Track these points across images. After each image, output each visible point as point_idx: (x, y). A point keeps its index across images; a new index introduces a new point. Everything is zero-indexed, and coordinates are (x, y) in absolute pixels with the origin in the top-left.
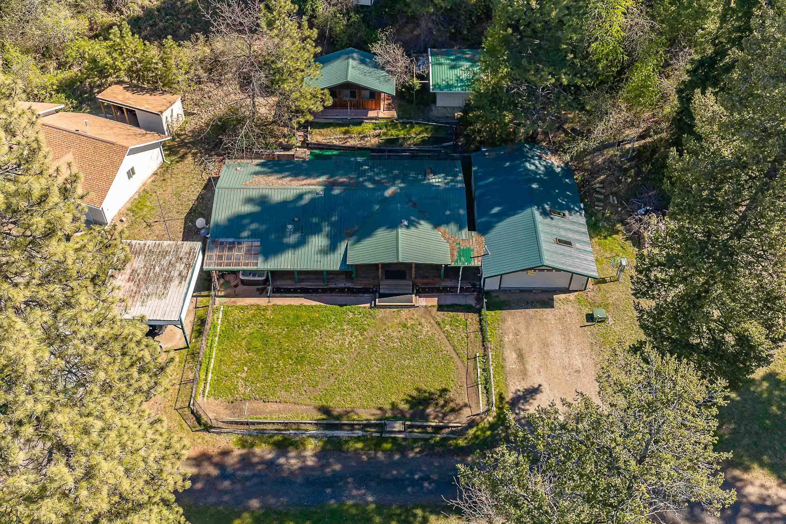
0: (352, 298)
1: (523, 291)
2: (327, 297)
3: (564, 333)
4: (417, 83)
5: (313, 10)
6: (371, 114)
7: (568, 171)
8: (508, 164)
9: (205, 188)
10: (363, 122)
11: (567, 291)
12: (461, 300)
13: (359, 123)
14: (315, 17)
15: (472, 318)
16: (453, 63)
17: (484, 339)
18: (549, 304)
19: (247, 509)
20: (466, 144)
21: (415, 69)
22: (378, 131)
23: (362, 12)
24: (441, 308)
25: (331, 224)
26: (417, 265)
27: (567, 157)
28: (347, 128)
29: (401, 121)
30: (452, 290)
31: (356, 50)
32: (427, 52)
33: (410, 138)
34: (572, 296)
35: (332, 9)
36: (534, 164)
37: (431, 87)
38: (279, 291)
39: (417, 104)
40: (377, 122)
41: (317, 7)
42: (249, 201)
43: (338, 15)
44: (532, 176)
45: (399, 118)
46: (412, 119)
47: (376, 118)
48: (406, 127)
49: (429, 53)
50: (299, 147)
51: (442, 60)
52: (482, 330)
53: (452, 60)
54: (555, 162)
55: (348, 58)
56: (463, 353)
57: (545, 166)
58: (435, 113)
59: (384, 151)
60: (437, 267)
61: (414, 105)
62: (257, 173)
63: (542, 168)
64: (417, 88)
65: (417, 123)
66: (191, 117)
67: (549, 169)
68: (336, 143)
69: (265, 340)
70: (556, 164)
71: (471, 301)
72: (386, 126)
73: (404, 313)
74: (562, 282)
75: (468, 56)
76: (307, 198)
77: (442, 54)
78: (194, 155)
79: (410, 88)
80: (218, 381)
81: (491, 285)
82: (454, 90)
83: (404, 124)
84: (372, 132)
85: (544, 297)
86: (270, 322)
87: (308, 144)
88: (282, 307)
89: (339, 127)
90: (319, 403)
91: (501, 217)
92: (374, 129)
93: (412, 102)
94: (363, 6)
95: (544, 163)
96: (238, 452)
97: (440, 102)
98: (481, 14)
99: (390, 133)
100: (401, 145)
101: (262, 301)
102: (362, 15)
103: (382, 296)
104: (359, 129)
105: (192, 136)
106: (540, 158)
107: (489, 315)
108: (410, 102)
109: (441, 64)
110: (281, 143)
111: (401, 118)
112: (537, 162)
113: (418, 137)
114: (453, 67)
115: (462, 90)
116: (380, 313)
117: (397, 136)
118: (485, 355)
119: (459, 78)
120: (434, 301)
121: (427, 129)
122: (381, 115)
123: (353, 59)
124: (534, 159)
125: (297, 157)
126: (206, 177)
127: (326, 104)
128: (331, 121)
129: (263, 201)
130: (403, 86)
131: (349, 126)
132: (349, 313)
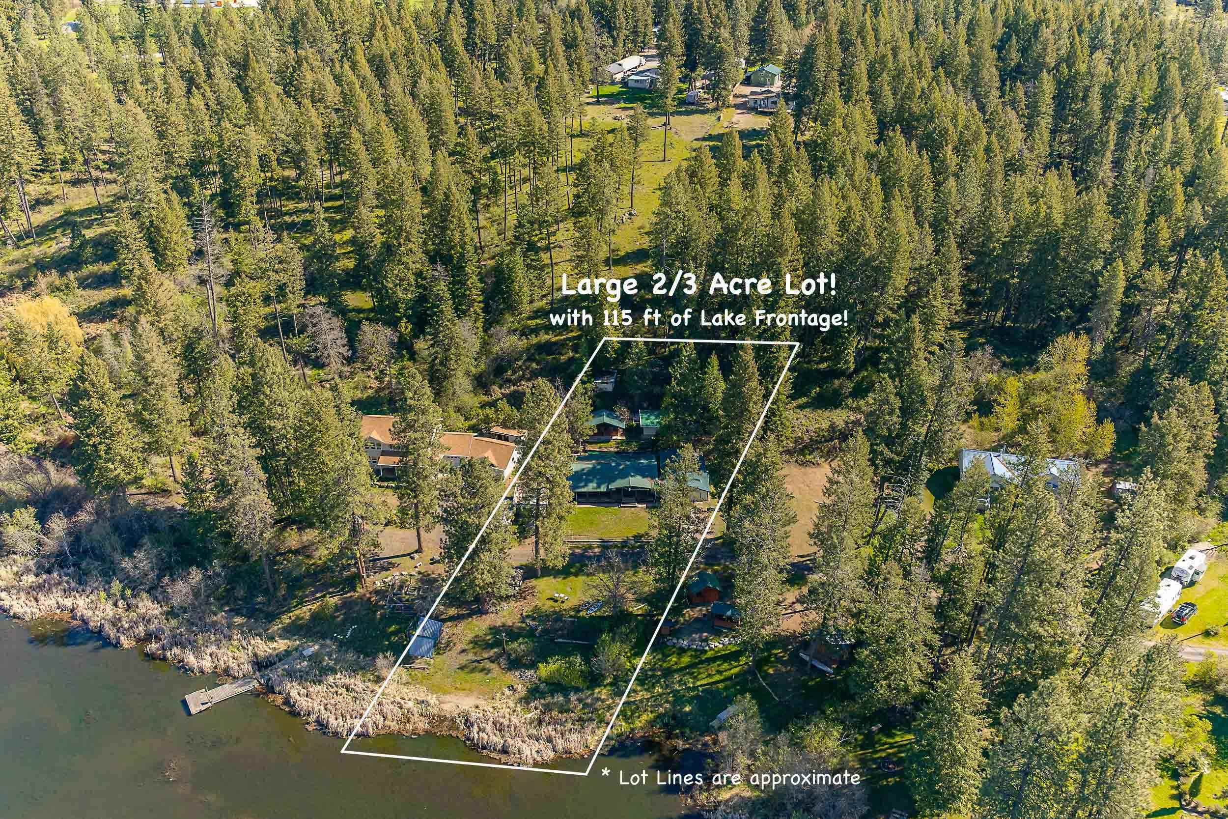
2: (601, 503)
4: (634, 424)
6: (615, 436)
13: (608, 442)
24: (648, 507)
25: (598, 479)
30: (652, 502)
34: (702, 503)
58: (644, 433)
73: (633, 510)
76: (586, 470)
79: (631, 425)
90: (600, 537)
96: (569, 552)
97: (645, 430)
103: (624, 503)
116: (623, 509)
120: (645, 505)
132: (611, 509)
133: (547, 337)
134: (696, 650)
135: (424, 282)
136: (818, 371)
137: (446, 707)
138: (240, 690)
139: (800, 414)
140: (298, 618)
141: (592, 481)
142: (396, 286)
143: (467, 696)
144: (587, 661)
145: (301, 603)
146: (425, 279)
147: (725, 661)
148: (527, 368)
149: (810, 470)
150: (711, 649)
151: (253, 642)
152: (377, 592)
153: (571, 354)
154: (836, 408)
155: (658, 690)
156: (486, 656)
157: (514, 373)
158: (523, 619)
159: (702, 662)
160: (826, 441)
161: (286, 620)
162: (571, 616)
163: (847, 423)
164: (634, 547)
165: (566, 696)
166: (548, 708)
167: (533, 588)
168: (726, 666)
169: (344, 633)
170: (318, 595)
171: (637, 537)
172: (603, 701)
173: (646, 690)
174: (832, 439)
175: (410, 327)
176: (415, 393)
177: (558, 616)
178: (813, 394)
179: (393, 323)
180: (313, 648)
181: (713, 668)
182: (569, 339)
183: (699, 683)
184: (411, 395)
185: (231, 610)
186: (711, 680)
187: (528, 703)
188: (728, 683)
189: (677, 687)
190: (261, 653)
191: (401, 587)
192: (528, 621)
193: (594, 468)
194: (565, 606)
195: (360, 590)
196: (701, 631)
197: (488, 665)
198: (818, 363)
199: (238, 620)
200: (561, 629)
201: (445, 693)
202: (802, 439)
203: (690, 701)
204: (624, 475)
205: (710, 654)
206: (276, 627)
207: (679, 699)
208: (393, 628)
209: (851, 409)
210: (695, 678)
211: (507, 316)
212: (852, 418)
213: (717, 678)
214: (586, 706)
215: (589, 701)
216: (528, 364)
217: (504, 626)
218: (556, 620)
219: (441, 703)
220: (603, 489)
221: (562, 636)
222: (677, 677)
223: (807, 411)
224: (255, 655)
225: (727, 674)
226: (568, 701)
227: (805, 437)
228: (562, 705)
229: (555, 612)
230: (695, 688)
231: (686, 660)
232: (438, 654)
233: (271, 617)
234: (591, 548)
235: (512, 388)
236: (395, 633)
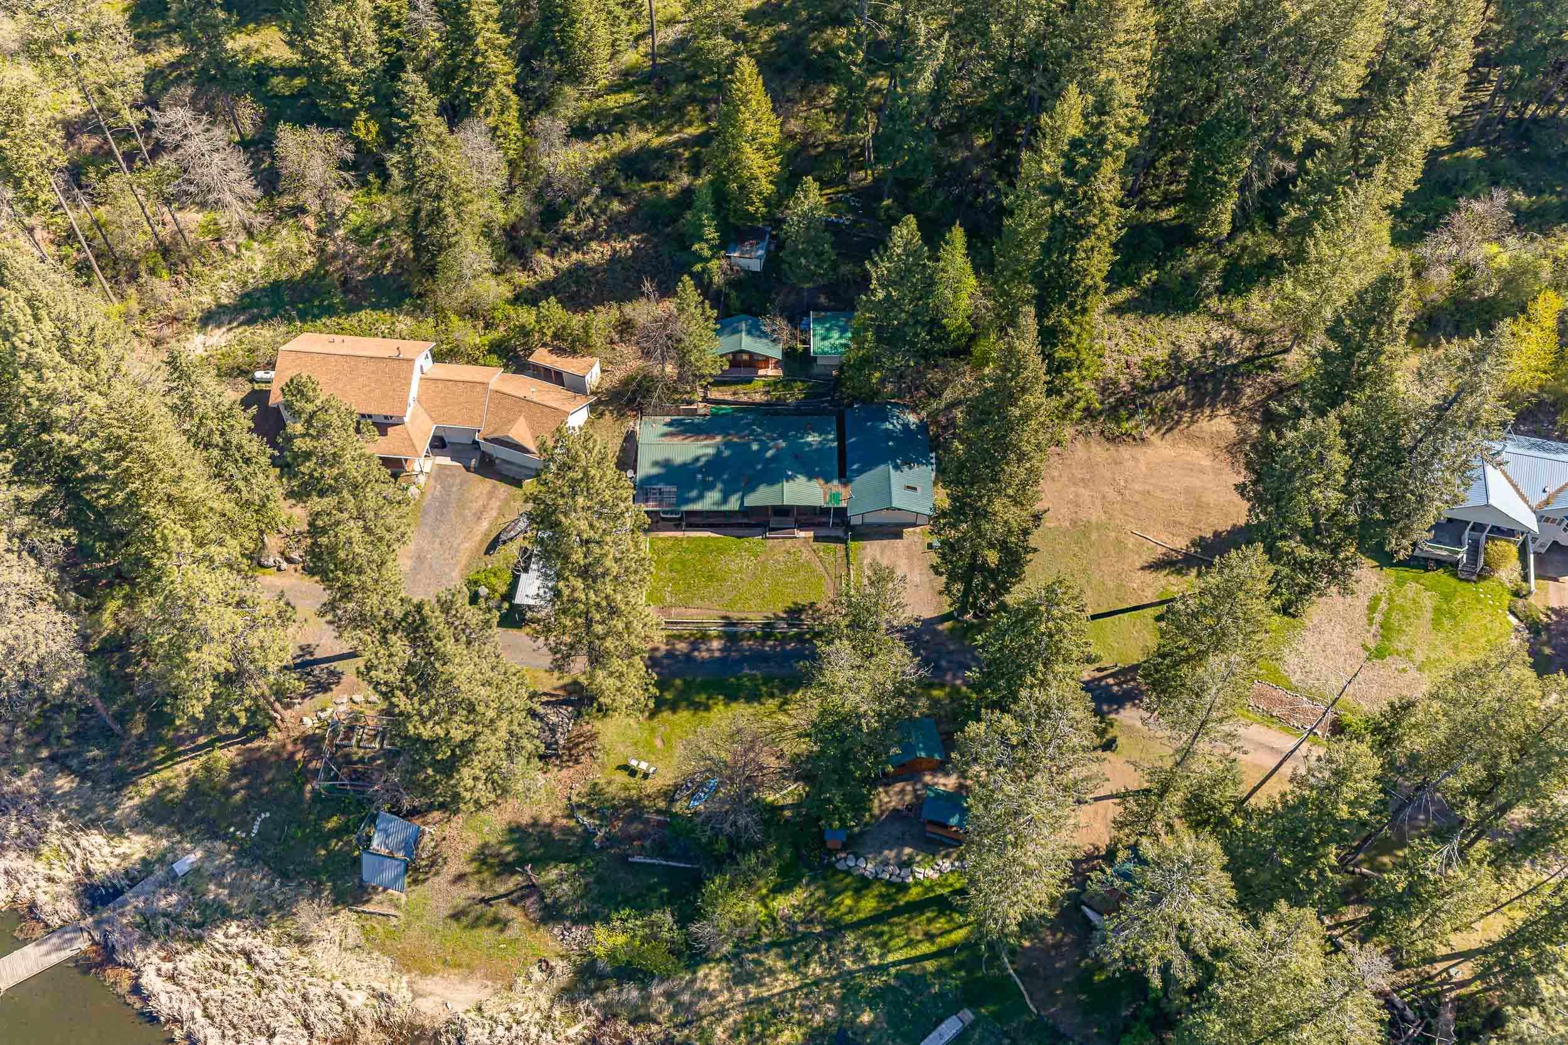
0: (747, 531)
1: (881, 525)
2: (729, 530)
3: (910, 558)
4: (800, 347)
5: (711, 280)
6: (761, 372)
7: (923, 427)
8: (870, 425)
9: (625, 440)
10: (754, 380)
11: (914, 525)
12: (833, 533)
13: (750, 381)
14: (713, 285)
15: (840, 547)
16: (827, 332)
17: (848, 563)
18: (898, 535)
19: (673, 685)
20: (841, 398)
21: (798, 335)
22: (766, 388)
23: (754, 278)
24: (816, 539)
25: (724, 482)
26: (798, 507)
27: (924, 414)
28: (739, 385)
29: (787, 379)
30: (826, 524)
32: (808, 317)
34: (918, 529)
35: (726, 277)
36: (893, 424)
37: (812, 352)
38: (692, 526)
39: (800, 363)
41: (713, 276)
42: (656, 464)
44: (889, 434)
45: (785, 376)
46: (796, 377)
47: (765, 377)
48: (790, 385)
49: (810, 318)
50: (700, 402)
51: (821, 327)
52: (847, 555)
53: (828, 328)
54: (912, 418)
56: (832, 572)
57: (902, 425)
58: (816, 371)
60: (815, 508)
61: (797, 364)
62: (665, 435)
63: (899, 427)
64: (800, 351)
65: (799, 381)
66: (607, 375)
67: (906, 426)
68: (731, 399)
69: (683, 564)
70: (912, 421)
71: (840, 533)
72: (774, 384)
73: (789, 542)
74: (911, 519)
75: (838, 325)
76: (704, 459)
78: (611, 412)
79: (794, 349)
80: (651, 593)
81: (855, 521)
83: (788, 382)
84: (762, 389)
85: (897, 529)
86: (686, 550)
87: (707, 400)
88: (695, 539)
89: (733, 384)
90: (723, 613)
91: (860, 472)
92: (764, 386)
93: (796, 361)
94: (753, 272)
95: (902, 422)
96: (663, 647)
97: (819, 362)
101: (679, 534)
103: (773, 530)
104: (749, 386)
105: (608, 394)
106: (898, 416)
107: (852, 545)
108: (794, 361)
110: (685, 398)
111: (787, 377)
112: (895, 421)
114: (828, 336)
116: (770, 543)
118: (848, 574)
120: (811, 534)
121: (808, 386)
122: (769, 373)
124: (893, 419)
126: (624, 431)
127: (723, 369)
128: (728, 379)
129: (666, 464)
130: (789, 349)
131: (741, 384)
132: (746, 543)
133: (643, 136)
134: (889, 884)
135: (396, 33)
136: (1157, 225)
137: (424, 1005)
138: (55, 958)
139: (1117, 324)
140: (167, 788)
141: (710, 487)
142: (334, 49)
143: (464, 980)
144: (683, 920)
145: (171, 757)
146: (397, 25)
147: (941, 913)
148: (603, 211)
149: (1125, 452)
150: (918, 883)
151: (83, 842)
152: (309, 741)
153: (685, 180)
154: (1186, 312)
155: (815, 969)
156: (501, 889)
157: (578, 220)
158: (572, 810)
159: (898, 911)
160: (1163, 388)
161: (147, 787)
162: (659, 812)
163: (1203, 348)
164: (785, 639)
165: (644, 987)
166: (609, 1014)
167: (593, 736)
168: (941, 924)
169: (245, 826)
170: (202, 740)
171: (795, 613)
172: (712, 997)
173: (794, 969)
174: (1171, 386)
175: (374, 128)
176: (309, 422)
177: (634, 808)
178: (1145, 280)
179: (341, 121)
180: (192, 857)
181: (918, 926)
182: (684, 143)
183: (890, 958)
184: (299, 428)
185: (53, 758)
186: (913, 953)
187: (573, 1001)
188: (944, 960)
189: (848, 963)
190: (97, 867)
191: (351, 729)
192: (580, 815)
193: (719, 453)
194: (651, 786)
195: (275, 735)
196: (901, 843)
197: (505, 910)
198: (1158, 208)
199: (64, 783)
200: (641, 836)
201: (426, 972)
202: (1115, 383)
203: (871, 1003)
204: (773, 475)
205: (914, 893)
206: (129, 803)
207: (852, 995)
208: (333, 823)
209: (1216, 316)
210: (884, 945)
211: (567, 89)
212: (1215, 336)
213: (925, 948)
214: (679, 1007)
215: (686, 998)
216: (603, 202)
217: (535, 823)
218: (630, 819)
219: (416, 995)
220: (733, 504)
221: (642, 850)
222: (850, 938)
223: (1130, 320)
224: (88, 873)
225: (943, 941)
226: (647, 998)
227: (1122, 380)
228: (636, 1007)
229: (630, 803)
230: (883, 968)
231: (869, 905)
232: (415, 882)
233: (122, 781)
234: (705, 637)
235: (575, 257)
236: (337, 833)
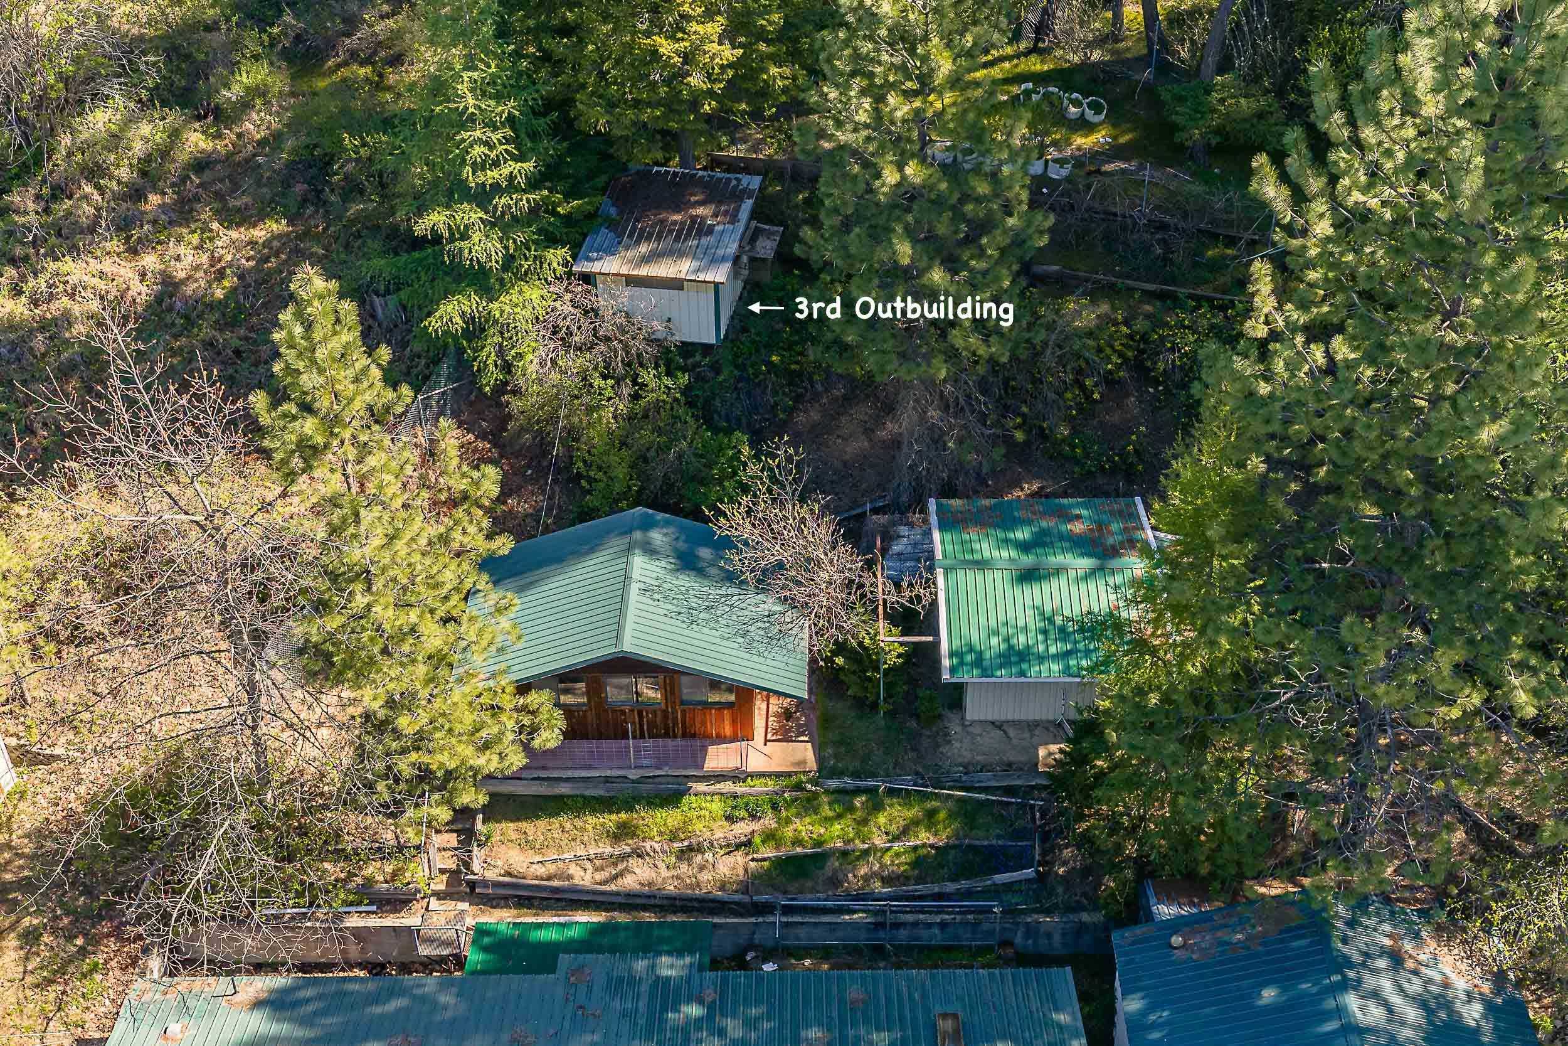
4: (889, 640)
5: (507, 368)
6: (719, 758)
7: (1509, 1014)
8: (1269, 994)
10: (686, 792)
13: (671, 797)
14: (516, 392)
16: (1028, 560)
20: (1086, 871)
21: (880, 585)
22: (742, 829)
23: (684, 370)
28: (623, 816)
29: (833, 784)
31: (660, 516)
32: (924, 510)
33: (866, 853)
35: (574, 363)
36: (1375, 995)
37: (946, 662)
39: (892, 714)
40: (740, 789)
41: (520, 356)
43: (598, 382)
45: (825, 770)
46: (873, 775)
47: (737, 776)
48: (851, 809)
49: (934, 519)
50: (440, 896)
51: (986, 548)
53: (1025, 547)
54: (1456, 973)
55: (628, 551)
57: (1421, 1002)
58: (959, 748)
59: (764, 909)
61: (880, 718)
63: (1412, 1014)
64: (892, 659)
65: (891, 792)
66: (42, 771)
67: (1439, 1015)
68: (584, 878)
70: (1461, 984)
72: (775, 807)
75: (1077, 527)
77: (983, 521)
79: (864, 658)
82: (1040, 672)
83: (843, 796)
84: (722, 831)
87: (472, 885)
89: (594, 812)
92: (730, 819)
93: (874, 706)
94: (687, 349)
95: (1415, 986)
97: (980, 711)
98: (1119, 367)
99: (788, 832)
100: (835, 882)
102: (684, 379)
104: (671, 817)
105: (33, 857)
106: (1397, 959)
108: (865, 706)
109: (982, 565)
110: (369, 881)
111: (834, 773)
112: (1387, 985)
113: (898, 847)
114: (1028, 576)
115: (1067, 671)
117: (819, 843)
119: (1051, 621)
121: (931, 814)
122: (756, 762)
123: (651, 551)
124: (1375, 972)
125: (429, 941)
127: (536, 743)
128: (564, 789)
130: (841, 648)
131: (630, 809)
